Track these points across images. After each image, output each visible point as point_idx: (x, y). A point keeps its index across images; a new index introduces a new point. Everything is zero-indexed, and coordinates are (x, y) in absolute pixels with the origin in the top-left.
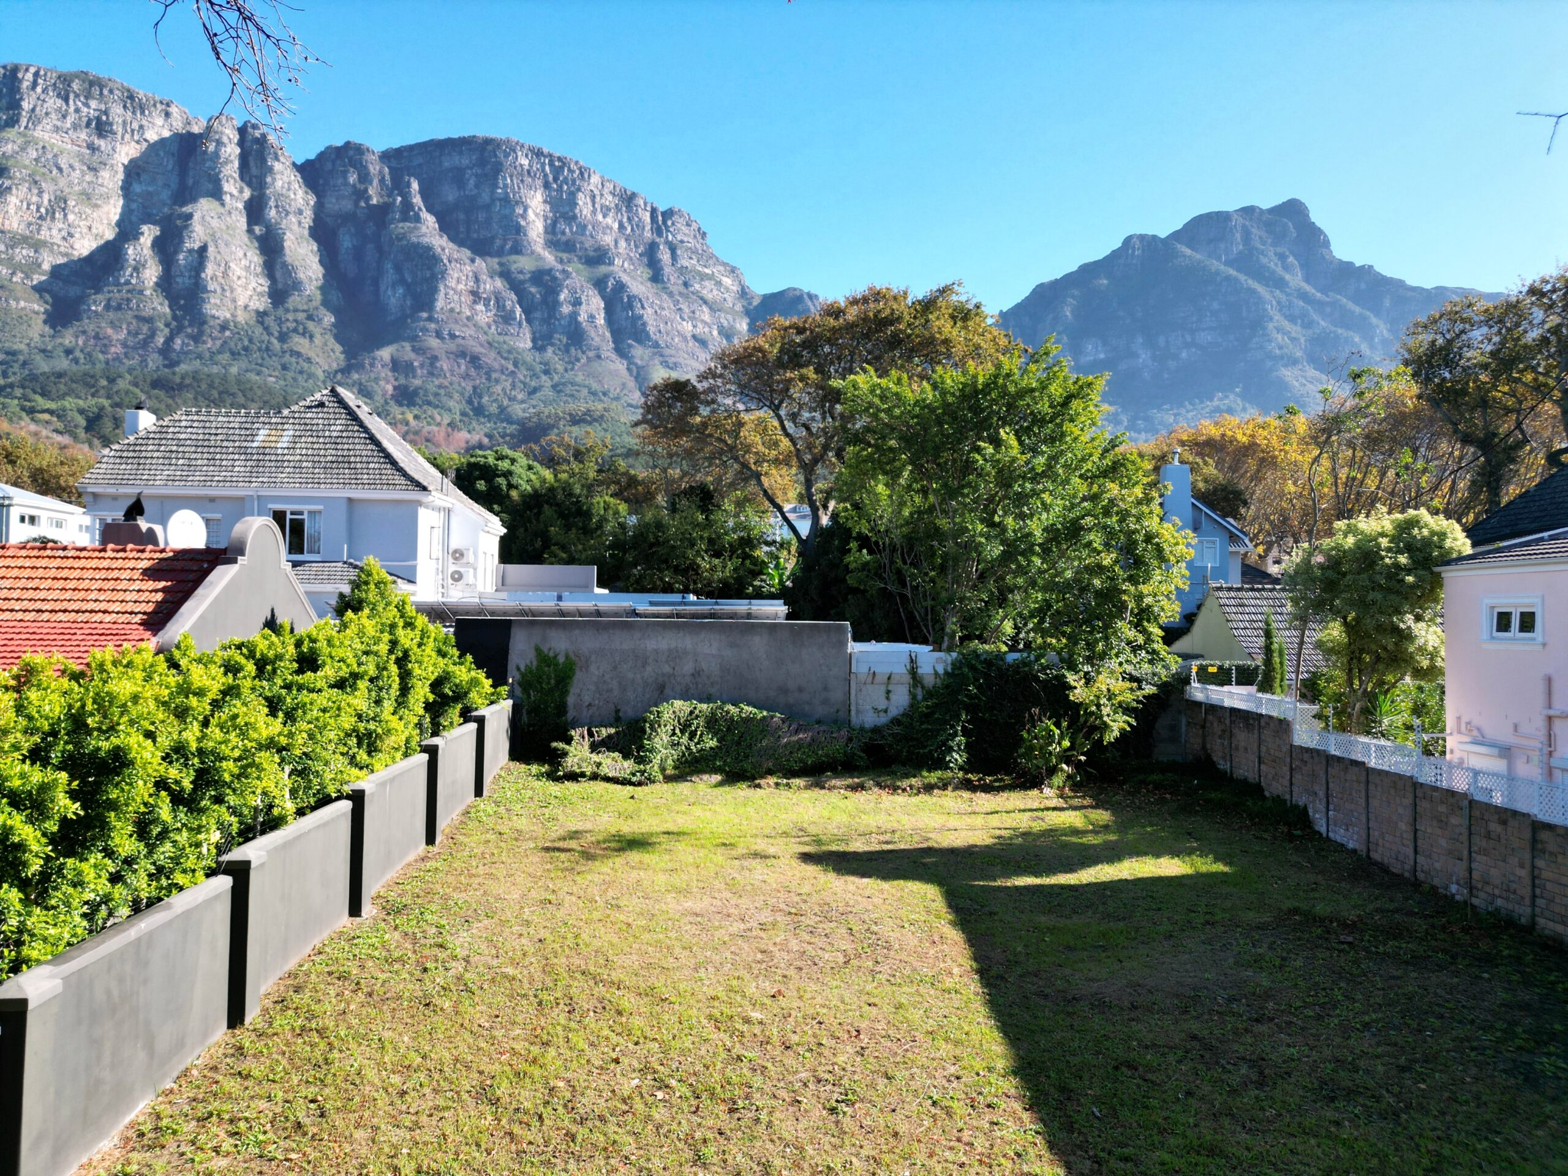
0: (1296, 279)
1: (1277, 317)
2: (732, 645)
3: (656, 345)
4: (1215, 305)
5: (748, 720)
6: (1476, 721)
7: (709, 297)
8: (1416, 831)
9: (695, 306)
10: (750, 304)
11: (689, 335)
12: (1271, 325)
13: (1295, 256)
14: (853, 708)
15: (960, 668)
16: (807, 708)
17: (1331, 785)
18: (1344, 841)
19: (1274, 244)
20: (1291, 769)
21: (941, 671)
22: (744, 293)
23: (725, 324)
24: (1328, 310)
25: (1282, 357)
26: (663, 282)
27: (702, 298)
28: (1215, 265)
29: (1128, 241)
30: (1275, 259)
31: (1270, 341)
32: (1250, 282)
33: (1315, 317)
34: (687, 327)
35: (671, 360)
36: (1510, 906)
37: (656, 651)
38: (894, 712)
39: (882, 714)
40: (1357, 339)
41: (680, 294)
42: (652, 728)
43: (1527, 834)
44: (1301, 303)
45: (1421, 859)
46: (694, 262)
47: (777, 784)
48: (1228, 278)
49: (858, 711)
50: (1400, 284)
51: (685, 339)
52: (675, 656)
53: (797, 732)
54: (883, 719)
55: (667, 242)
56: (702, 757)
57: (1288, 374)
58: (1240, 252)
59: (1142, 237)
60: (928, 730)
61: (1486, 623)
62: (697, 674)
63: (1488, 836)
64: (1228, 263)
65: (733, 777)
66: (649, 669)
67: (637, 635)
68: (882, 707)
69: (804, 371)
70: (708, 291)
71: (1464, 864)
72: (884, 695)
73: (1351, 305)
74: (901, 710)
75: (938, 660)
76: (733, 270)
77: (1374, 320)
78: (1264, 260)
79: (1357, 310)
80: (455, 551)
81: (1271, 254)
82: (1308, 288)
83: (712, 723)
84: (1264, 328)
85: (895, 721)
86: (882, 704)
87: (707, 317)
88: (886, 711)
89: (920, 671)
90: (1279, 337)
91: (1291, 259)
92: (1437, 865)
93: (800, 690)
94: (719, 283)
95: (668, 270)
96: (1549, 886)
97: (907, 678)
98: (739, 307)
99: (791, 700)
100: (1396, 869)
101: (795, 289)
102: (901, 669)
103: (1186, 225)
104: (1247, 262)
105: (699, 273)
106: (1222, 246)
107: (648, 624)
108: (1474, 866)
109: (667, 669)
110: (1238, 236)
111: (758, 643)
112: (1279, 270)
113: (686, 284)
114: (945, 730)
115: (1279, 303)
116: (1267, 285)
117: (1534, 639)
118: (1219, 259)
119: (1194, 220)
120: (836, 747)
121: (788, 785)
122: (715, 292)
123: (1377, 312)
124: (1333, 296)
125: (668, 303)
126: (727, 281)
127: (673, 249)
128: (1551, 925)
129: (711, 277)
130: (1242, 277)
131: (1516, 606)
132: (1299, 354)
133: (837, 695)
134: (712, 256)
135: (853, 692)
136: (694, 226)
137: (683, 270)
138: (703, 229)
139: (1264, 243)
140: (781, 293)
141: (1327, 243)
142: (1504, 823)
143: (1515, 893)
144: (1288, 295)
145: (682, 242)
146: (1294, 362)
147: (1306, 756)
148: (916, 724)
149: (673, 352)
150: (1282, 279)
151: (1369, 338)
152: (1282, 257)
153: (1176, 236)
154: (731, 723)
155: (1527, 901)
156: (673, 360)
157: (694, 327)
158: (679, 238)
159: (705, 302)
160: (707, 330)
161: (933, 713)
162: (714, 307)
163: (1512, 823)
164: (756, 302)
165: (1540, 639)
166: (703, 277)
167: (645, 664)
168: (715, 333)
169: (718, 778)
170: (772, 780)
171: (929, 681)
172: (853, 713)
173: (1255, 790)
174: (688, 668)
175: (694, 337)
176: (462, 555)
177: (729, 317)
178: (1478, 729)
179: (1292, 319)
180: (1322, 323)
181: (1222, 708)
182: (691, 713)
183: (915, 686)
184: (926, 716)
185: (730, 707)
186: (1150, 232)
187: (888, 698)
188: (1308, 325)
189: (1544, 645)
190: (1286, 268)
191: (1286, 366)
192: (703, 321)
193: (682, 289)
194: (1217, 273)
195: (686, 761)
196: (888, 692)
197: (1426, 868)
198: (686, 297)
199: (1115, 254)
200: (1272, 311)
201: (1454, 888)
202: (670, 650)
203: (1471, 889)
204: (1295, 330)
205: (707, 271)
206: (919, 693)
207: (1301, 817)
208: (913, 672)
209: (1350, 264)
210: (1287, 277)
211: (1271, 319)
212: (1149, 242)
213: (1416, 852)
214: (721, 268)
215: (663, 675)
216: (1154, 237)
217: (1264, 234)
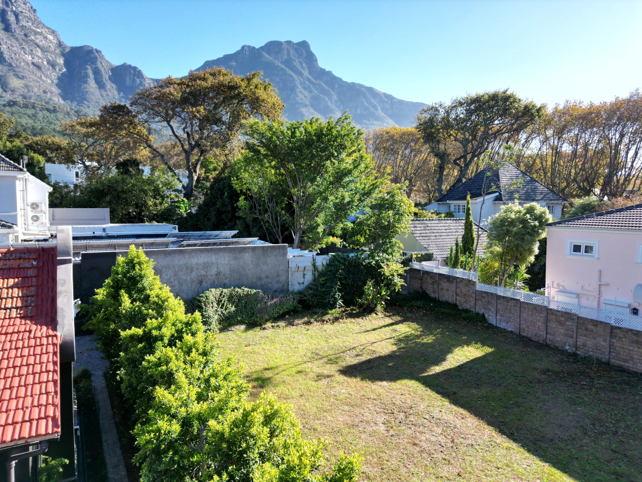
0: (306, 73)
1: (300, 87)
2: (235, 258)
3: (10, 65)
4: (277, 80)
5: (248, 295)
6: (562, 283)
7: (41, 44)
8: (547, 326)
9: (32, 48)
10: (64, 50)
11: (30, 62)
12: (298, 90)
13: (306, 64)
14: (290, 283)
15: (333, 262)
16: (270, 285)
17: (499, 307)
18: (506, 328)
19: (298, 58)
20: (476, 299)
21: (325, 264)
22: (60, 44)
23: (51, 59)
24: (317, 87)
25: (302, 104)
26: (11, 32)
27: (36, 44)
28: (277, 63)
29: (243, 47)
30: (299, 64)
31: (298, 96)
32: (290, 72)
33: (313, 89)
34: (29, 58)
35: (20, 74)
36: (597, 355)
37: (197, 264)
38: (306, 283)
39: (302, 285)
40: (327, 99)
41: (23, 40)
42: (205, 305)
43: (609, 331)
44: (308, 83)
45: (548, 336)
46: (30, 24)
47: (273, 326)
48: (282, 69)
49: (292, 285)
50: (340, 80)
51: (28, 64)
52: (207, 266)
53: (272, 299)
54: (302, 287)
55: (12, 11)
56: (230, 316)
57: (304, 110)
58: (286, 59)
59: (249, 47)
60: (325, 291)
61: (569, 248)
62: (218, 274)
63: (586, 329)
64: (282, 63)
65: (251, 325)
66: (194, 273)
67: (187, 256)
68: (302, 282)
69: (198, 108)
70: (39, 40)
71: (574, 339)
72: (302, 276)
73: (324, 86)
74: (309, 282)
75: (324, 259)
76: (53, 32)
77: (332, 93)
78: (295, 64)
79: (327, 88)
80: (33, 204)
81: (297, 61)
82: (310, 77)
83: (230, 298)
84: (295, 91)
85: (309, 288)
86: (301, 280)
87: (40, 54)
88: (303, 283)
89: (317, 264)
90: (301, 95)
91: (304, 65)
92: (559, 339)
93: (267, 277)
94: (46, 38)
95: (14, 26)
96: (617, 348)
97: (311, 268)
98: (58, 51)
99: (263, 283)
100: (535, 339)
101: (89, 47)
102: (309, 264)
103: (266, 44)
104: (288, 63)
105: (34, 31)
106: (280, 56)
107: (192, 250)
108: (578, 340)
109: (203, 273)
110: (285, 52)
111: (248, 257)
112: (300, 68)
113: (26, 35)
114: (332, 290)
115: (300, 81)
116: (296, 74)
117: (593, 256)
118: (279, 61)
119: (269, 42)
120: (290, 303)
121: (278, 326)
122: (44, 42)
123: (333, 89)
124: (319, 81)
125: (15, 43)
126: (50, 37)
127: (16, 16)
128: (618, 362)
129: (41, 34)
130: (287, 69)
131: (583, 243)
132: (307, 103)
133: (283, 278)
134: (40, 23)
135: (290, 276)
136: (28, 4)
137: (23, 27)
138: (34, 7)
139: (295, 57)
140: (81, 47)
141: (316, 60)
142: (596, 325)
143: (600, 350)
144: (303, 79)
145: (21, 12)
146: (306, 106)
147: (484, 295)
148: (319, 289)
149: (21, 70)
150: (301, 72)
151: (331, 99)
152: (301, 63)
153: (262, 48)
154: (240, 298)
155: (607, 353)
156: (21, 74)
157: (33, 58)
158: (20, 10)
159: (38, 46)
160: (40, 61)
161: (326, 283)
162: (43, 50)
163: (599, 325)
164: (67, 50)
165: (596, 256)
166: (36, 33)
167: (192, 271)
168: (45, 63)
169: (243, 327)
170: (269, 324)
171: (320, 268)
172: (290, 286)
173: (455, 306)
174: (214, 271)
175: (33, 63)
176: (37, 206)
177: (53, 56)
178: (563, 286)
179: (305, 88)
180: (315, 92)
181: (433, 273)
182: (221, 295)
183: (315, 271)
184: (323, 285)
185: (237, 289)
186: (252, 45)
187: (304, 278)
188: (310, 92)
189: (598, 259)
190: (303, 68)
191: (303, 107)
192: (38, 56)
193: (24, 37)
194: (278, 66)
195: (223, 320)
196: (304, 275)
197: (551, 339)
198: (27, 42)
199: (238, 52)
200: (298, 83)
201: (567, 348)
202: (204, 263)
203: (576, 348)
204: (306, 93)
205: (38, 30)
206: (316, 273)
207: (482, 319)
208: (314, 265)
209: (324, 70)
210: (303, 71)
211: (298, 88)
212: (252, 49)
213: (547, 334)
214: (47, 30)
215: (201, 276)
216: (254, 48)
217: (295, 53)
